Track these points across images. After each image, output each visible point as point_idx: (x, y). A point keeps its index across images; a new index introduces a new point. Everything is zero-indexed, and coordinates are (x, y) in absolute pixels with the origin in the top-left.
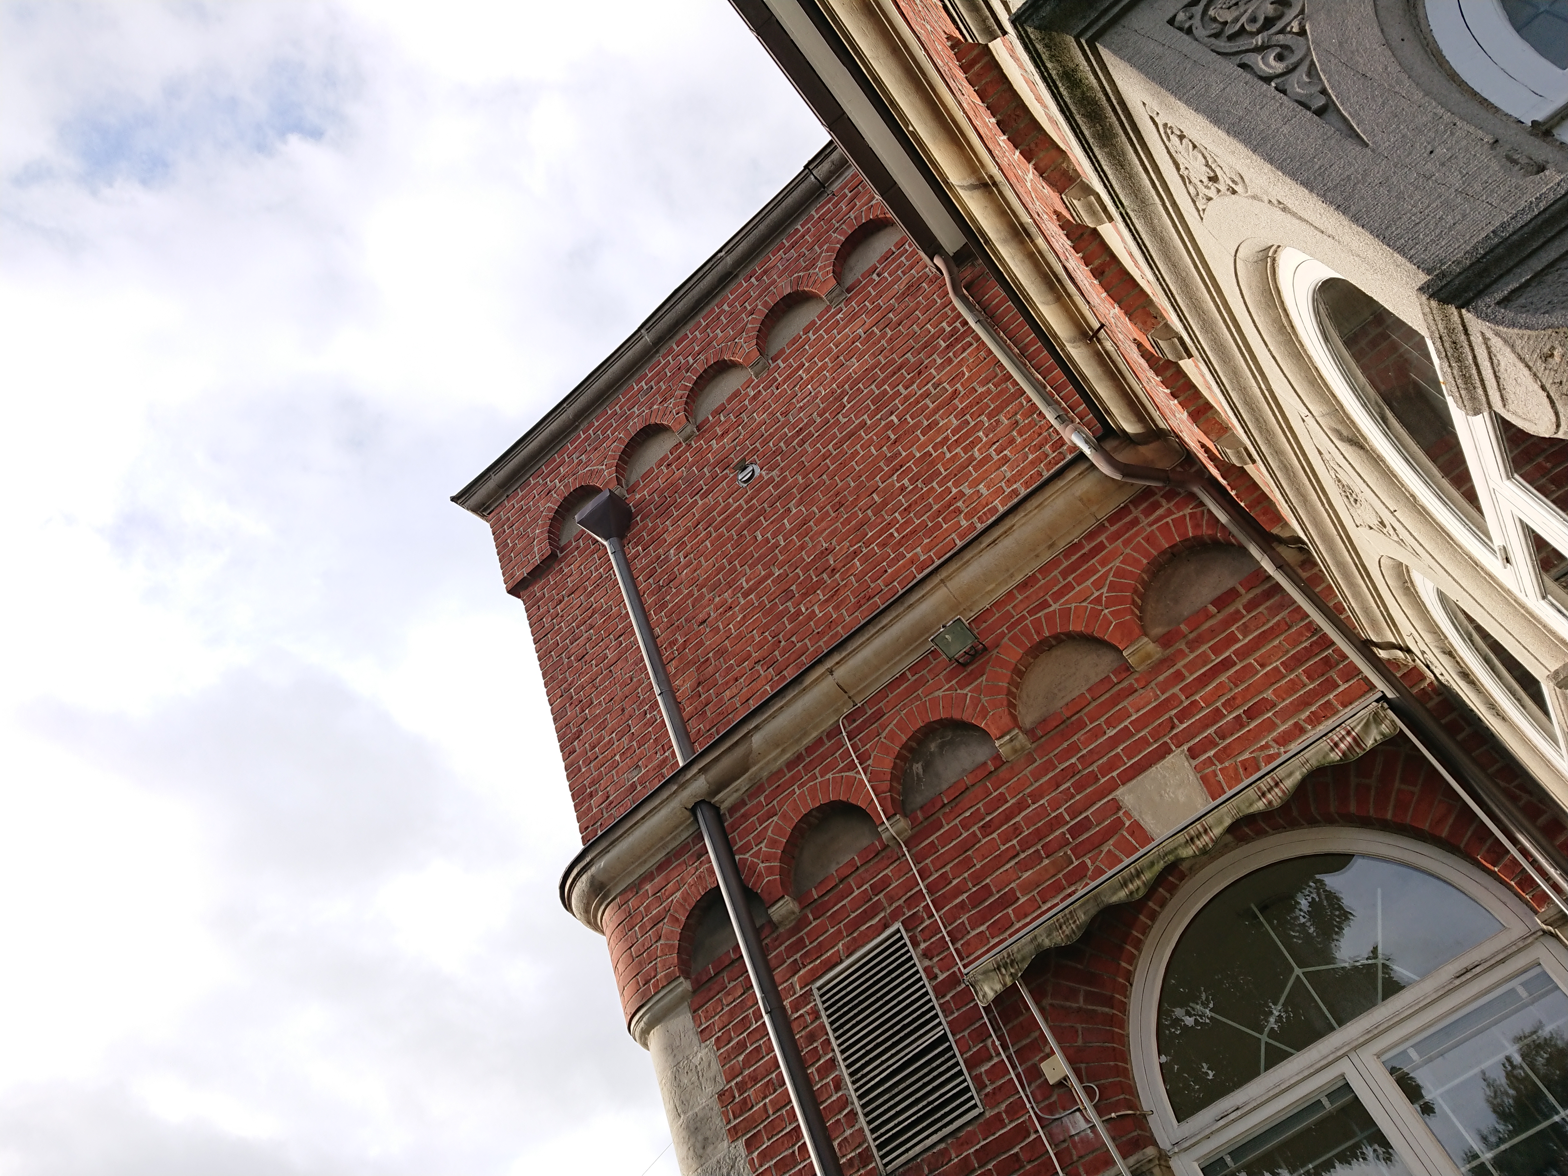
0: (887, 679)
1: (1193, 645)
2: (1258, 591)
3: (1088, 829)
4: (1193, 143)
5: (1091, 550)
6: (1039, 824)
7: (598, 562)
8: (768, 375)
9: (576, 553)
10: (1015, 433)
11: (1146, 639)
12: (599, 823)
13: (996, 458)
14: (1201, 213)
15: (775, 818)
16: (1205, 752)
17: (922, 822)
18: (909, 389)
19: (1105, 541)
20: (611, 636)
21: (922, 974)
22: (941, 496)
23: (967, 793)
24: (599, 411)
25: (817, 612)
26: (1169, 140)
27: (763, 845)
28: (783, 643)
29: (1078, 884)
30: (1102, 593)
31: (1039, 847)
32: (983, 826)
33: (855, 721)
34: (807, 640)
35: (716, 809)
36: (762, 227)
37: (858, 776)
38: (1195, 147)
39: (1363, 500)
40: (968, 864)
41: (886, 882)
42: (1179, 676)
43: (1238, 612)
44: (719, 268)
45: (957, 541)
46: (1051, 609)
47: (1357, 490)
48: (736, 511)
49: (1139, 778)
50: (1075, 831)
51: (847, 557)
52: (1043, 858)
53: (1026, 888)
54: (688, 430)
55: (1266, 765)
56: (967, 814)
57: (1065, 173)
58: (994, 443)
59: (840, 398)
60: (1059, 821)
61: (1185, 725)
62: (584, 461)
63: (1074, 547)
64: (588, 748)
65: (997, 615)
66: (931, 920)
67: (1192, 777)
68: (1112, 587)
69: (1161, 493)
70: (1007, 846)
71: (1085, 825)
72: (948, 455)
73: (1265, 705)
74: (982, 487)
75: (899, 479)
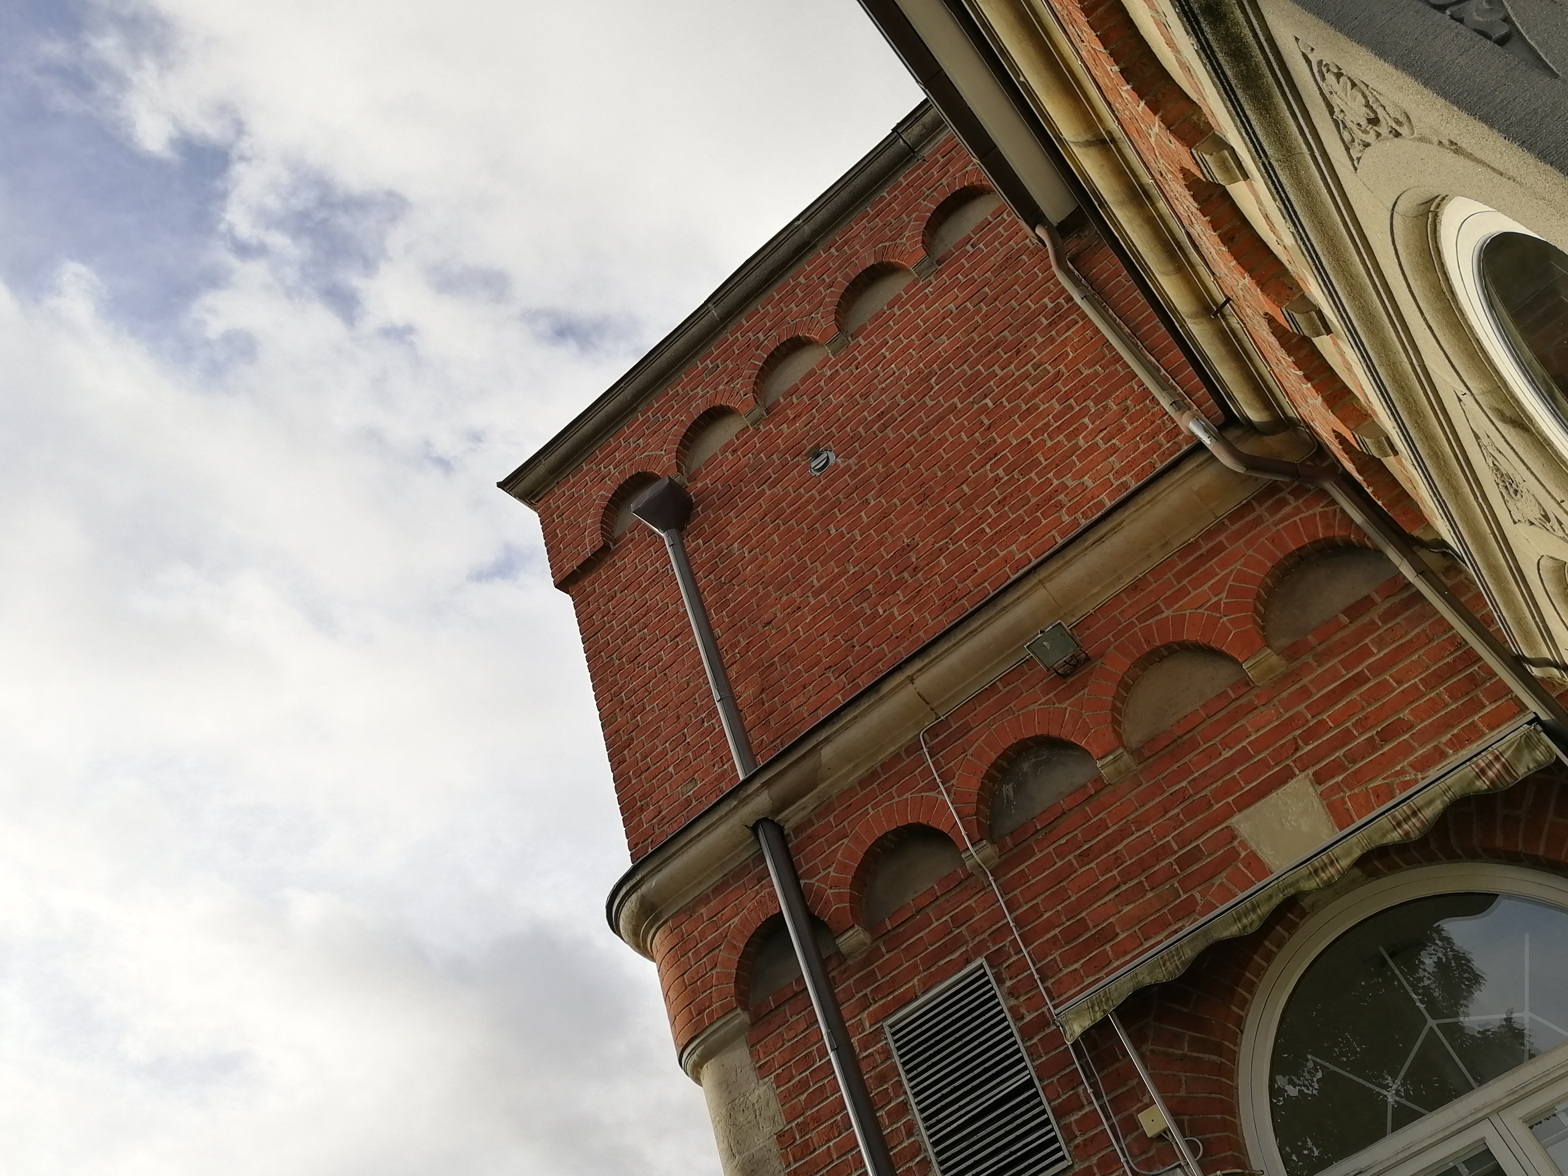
0: (975, 690)
1: (1321, 658)
2: (1396, 599)
3: (1198, 860)
4: (1351, 81)
5: (1208, 551)
6: (1144, 854)
7: (654, 555)
8: (847, 354)
9: (630, 546)
10: (1124, 420)
11: (1269, 651)
12: (650, 840)
13: (1103, 447)
14: (1356, 163)
15: (846, 841)
16: (1333, 777)
17: (1011, 849)
18: (1005, 371)
19: (1225, 541)
20: (667, 637)
21: (1007, 1013)
22: (1040, 488)
23: (1064, 817)
24: (660, 391)
25: (896, 614)
26: (1324, 79)
27: (831, 869)
28: (857, 648)
29: (1185, 920)
30: (1222, 598)
31: (1143, 879)
32: (1080, 855)
33: (937, 736)
34: (884, 645)
35: (780, 828)
36: (844, 194)
37: (940, 797)
38: (1354, 85)
39: (1524, 490)
40: (1061, 895)
41: (968, 914)
42: (1305, 693)
43: (1373, 622)
44: (796, 237)
45: (1058, 539)
46: (1164, 615)
47: (1518, 479)
48: (808, 502)
49: (1258, 804)
50: (1184, 862)
51: (931, 554)
52: (1147, 891)
53: (1126, 923)
54: (757, 412)
55: (1401, 793)
56: (1063, 841)
57: (1195, 126)
58: (1101, 431)
59: (928, 378)
60: (1165, 850)
61: (1310, 747)
62: (642, 446)
63: (1190, 548)
64: (639, 758)
65: (1102, 622)
66: (1019, 956)
67: (1317, 805)
68: (1232, 592)
69: (1289, 490)
70: (1106, 877)
71: (1194, 856)
72: (1049, 444)
73: (1401, 726)
74: (1086, 479)
75: (993, 469)
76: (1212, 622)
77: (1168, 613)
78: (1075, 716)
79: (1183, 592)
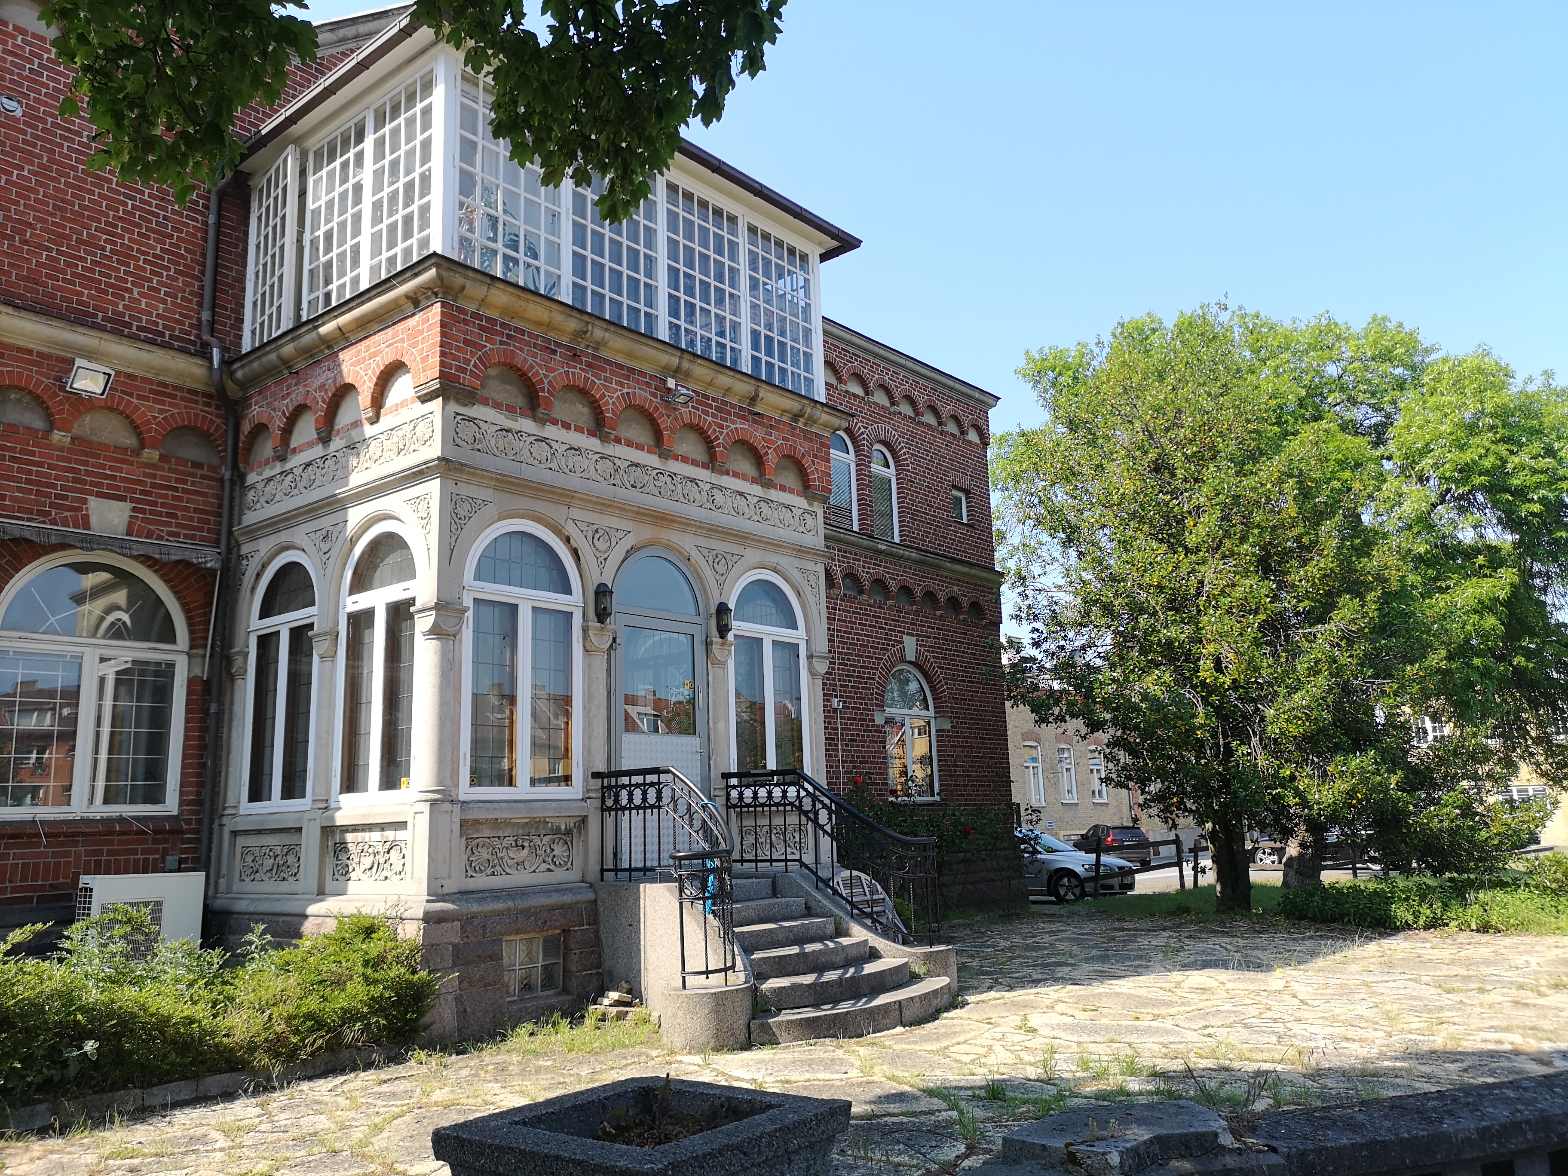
1: (170, 470)
2: (210, 474)
3: (65, 500)
5: (169, 394)
6: (43, 480)
10: (181, 297)
11: (157, 452)
13: (161, 295)
16: (139, 513)
18: (147, 198)
19: (178, 396)
22: (119, 279)
23: (18, 435)
29: (42, 517)
30: (159, 417)
31: (35, 489)
42: (154, 476)
43: (197, 474)
46: (132, 400)
49: (103, 499)
50: (57, 496)
51: (40, 244)
52: (33, 494)
53: (12, 499)
60: (54, 486)
61: (141, 496)
63: (164, 385)
67: (125, 518)
68: (164, 419)
69: (218, 405)
70: (19, 475)
71: (65, 498)
72: (141, 263)
73: (174, 516)
74: (144, 301)
75: (106, 241)
76: (148, 422)
77: (134, 401)
78: (61, 403)
79: (147, 399)
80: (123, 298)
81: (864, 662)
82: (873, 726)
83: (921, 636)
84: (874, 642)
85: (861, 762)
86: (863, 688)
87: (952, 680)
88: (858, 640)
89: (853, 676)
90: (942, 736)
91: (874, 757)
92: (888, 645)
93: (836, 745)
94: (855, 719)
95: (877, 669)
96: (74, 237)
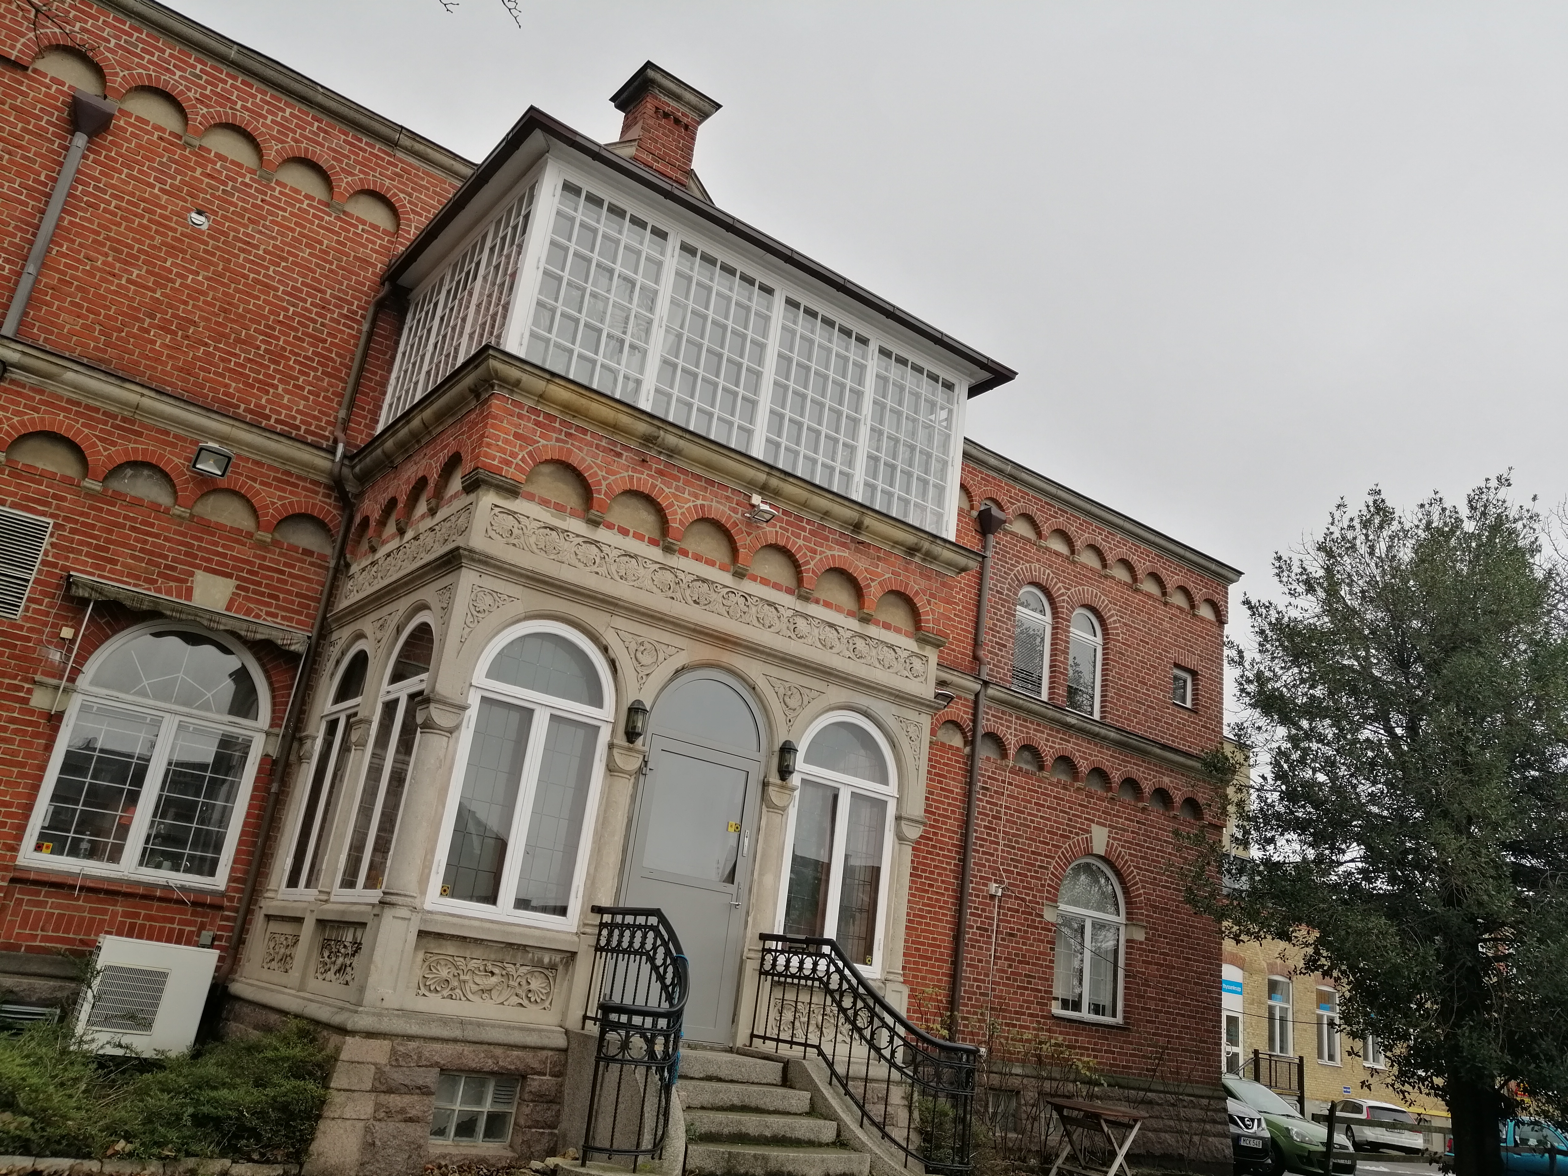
0: (161, 426)
1: (280, 554)
2: (317, 561)
3: (173, 571)
5: (292, 482)
6: (156, 550)
11: (271, 537)
15: (36, 415)
16: (241, 591)
17: (107, 496)
18: (311, 307)
19: (301, 485)
21: (42, 550)
22: (268, 376)
23: (140, 507)
24: (155, 34)
25: (157, 344)
27: (16, 418)
29: (147, 584)
30: (278, 503)
31: (147, 557)
32: (132, 526)
33: (124, 422)
34: (137, 350)
35: (5, 372)
37: (101, 448)
40: (110, 532)
41: (63, 499)
42: (264, 558)
43: (306, 561)
46: (255, 485)
48: (172, 229)
49: (211, 575)
50: (167, 567)
51: (200, 340)
52: (144, 562)
53: (124, 565)
54: (195, 139)
56: (131, 514)
59: (282, 258)
60: (166, 557)
61: (246, 576)
62: (111, 45)
63: (288, 473)
66: (69, 535)
67: (228, 594)
68: (282, 505)
70: (134, 543)
71: (174, 569)
72: (291, 363)
73: (276, 598)
74: (287, 397)
75: (262, 341)
76: (266, 507)
77: (257, 486)
78: (187, 481)
79: (269, 485)
80: (267, 393)
81: (1037, 847)
82: (1040, 922)
83: (1116, 828)
84: (1052, 827)
85: (1020, 962)
86: (1032, 877)
87: (1151, 883)
88: (1032, 821)
89: (1019, 862)
90: (1132, 948)
91: (1038, 959)
92: (1070, 832)
93: (990, 937)
94: (1017, 911)
95: (1053, 858)
96: (233, 335)
